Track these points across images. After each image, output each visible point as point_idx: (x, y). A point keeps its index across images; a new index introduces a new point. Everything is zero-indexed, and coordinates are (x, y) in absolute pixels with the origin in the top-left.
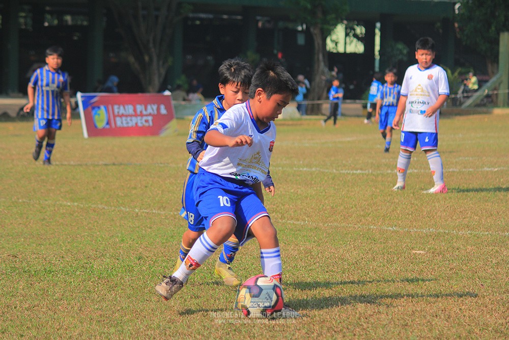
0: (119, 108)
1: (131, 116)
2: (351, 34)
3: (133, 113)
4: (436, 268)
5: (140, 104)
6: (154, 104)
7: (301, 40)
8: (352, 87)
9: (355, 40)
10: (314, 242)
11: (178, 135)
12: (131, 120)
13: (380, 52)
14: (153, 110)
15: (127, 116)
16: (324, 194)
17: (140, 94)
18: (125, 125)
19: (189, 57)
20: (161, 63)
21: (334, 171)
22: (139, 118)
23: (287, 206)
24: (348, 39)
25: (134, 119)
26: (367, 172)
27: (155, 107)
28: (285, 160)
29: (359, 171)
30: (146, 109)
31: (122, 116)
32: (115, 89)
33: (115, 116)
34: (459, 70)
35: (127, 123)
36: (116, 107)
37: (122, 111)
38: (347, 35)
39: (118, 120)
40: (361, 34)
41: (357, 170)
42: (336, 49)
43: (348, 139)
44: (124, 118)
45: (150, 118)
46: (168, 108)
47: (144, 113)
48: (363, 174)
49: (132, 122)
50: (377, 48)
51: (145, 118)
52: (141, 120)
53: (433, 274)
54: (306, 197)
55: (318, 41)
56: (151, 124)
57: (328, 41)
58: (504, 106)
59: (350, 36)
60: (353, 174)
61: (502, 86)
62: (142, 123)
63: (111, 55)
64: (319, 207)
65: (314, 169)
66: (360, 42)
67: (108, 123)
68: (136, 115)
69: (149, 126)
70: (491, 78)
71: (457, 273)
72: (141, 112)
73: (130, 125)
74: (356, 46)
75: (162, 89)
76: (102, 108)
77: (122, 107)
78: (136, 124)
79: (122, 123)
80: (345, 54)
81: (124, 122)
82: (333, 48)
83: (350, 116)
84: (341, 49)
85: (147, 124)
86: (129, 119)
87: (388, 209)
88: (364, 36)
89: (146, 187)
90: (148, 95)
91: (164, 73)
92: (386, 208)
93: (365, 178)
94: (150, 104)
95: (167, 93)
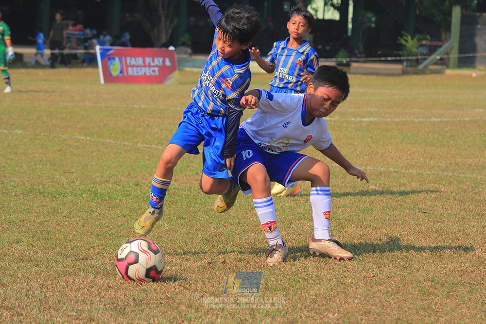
0: (131, 60)
1: (141, 66)
2: (329, 3)
3: (142, 64)
4: (384, 200)
5: (149, 56)
6: (160, 57)
8: (328, 48)
9: (332, 9)
11: (180, 83)
12: (141, 70)
13: (353, 19)
14: (159, 61)
15: (137, 66)
17: (149, 49)
18: (136, 74)
19: (192, 19)
20: (168, 23)
22: (147, 68)
24: (326, 8)
25: (143, 69)
26: (334, 119)
27: (161, 60)
30: (153, 61)
31: (133, 66)
32: (129, 43)
33: (127, 66)
34: (418, 36)
35: (138, 72)
36: (128, 59)
37: (133, 62)
38: (326, 4)
39: (130, 69)
40: (337, 4)
44: (135, 68)
45: (157, 69)
46: (172, 61)
47: (152, 64)
48: (331, 121)
49: (142, 72)
50: (350, 16)
51: (152, 69)
52: (149, 70)
53: (381, 204)
56: (157, 73)
58: (454, 68)
59: (328, 6)
61: (453, 51)
62: (149, 73)
63: (127, 15)
66: (336, 11)
67: (121, 72)
68: (145, 66)
69: (156, 76)
70: (444, 44)
71: (401, 205)
72: (149, 63)
73: (140, 74)
74: (333, 14)
75: (167, 46)
76: (117, 59)
77: (133, 59)
78: (145, 73)
79: (133, 72)
80: (323, 20)
81: (135, 71)
84: (320, 16)
85: (153, 74)
86: (139, 69)
87: (349, 150)
88: (340, 5)
89: (148, 126)
90: (155, 49)
91: (170, 31)
92: (347, 150)
93: (333, 124)
94: (157, 57)
95: (172, 48)
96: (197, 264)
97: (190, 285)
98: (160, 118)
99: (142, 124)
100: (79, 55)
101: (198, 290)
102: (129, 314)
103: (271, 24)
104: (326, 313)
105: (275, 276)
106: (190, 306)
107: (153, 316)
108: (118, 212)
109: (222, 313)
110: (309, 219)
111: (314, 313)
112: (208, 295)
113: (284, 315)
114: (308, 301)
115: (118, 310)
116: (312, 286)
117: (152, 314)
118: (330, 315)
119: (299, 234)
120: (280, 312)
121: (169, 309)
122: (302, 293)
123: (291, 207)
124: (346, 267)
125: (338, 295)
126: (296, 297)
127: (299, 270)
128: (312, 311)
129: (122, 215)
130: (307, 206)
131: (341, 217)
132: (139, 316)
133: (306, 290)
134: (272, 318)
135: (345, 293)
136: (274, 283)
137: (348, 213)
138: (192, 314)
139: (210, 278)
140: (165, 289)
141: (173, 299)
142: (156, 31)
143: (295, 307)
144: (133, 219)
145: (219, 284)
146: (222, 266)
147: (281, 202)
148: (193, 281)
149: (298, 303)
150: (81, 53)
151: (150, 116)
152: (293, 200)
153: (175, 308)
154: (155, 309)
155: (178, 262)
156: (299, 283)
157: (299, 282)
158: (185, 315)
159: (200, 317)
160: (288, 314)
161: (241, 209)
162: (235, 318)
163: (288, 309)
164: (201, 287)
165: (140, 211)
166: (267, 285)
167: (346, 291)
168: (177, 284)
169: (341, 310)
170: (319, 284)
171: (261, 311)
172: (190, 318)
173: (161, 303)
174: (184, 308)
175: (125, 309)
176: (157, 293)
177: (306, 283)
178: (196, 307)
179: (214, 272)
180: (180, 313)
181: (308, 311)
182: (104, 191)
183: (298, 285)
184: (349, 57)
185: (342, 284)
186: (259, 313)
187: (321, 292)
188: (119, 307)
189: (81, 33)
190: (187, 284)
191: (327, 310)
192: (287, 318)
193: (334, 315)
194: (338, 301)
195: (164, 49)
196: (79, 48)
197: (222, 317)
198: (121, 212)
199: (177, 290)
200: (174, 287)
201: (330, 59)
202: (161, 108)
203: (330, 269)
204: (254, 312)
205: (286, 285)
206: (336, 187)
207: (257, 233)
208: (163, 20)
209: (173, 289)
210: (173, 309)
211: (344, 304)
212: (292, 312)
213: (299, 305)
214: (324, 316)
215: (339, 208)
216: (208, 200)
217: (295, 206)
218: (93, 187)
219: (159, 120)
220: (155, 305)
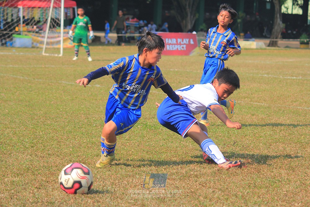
0: (168, 40)
1: (175, 44)
2: (296, 4)
3: (176, 43)
5: (180, 38)
6: (187, 39)
7: (268, 6)
8: (295, 32)
9: (297, 7)
10: (267, 114)
11: (200, 55)
12: (175, 47)
14: (186, 41)
15: (172, 44)
16: (274, 89)
17: (180, 33)
18: (171, 49)
19: (208, 14)
20: (192, 17)
21: (281, 77)
22: (179, 46)
23: (253, 95)
24: (294, 7)
26: (299, 78)
27: (187, 40)
28: (255, 71)
29: (295, 78)
30: (183, 41)
31: (170, 44)
32: (167, 30)
35: (173, 48)
37: (170, 42)
38: (293, 4)
39: (168, 46)
40: (301, 4)
41: (293, 76)
42: (287, 12)
43: (291, 60)
44: (171, 46)
45: (185, 46)
46: (194, 41)
47: (182, 43)
48: (296, 79)
49: (175, 48)
50: (309, 12)
51: (182, 46)
52: (180, 47)
54: (265, 91)
55: (277, 7)
56: (185, 49)
57: (283, 7)
59: (295, 5)
60: (291, 79)
62: (180, 48)
63: (166, 12)
64: (271, 96)
65: (270, 76)
66: (300, 8)
68: (177, 44)
69: (184, 50)
72: (180, 42)
73: (174, 49)
74: (298, 10)
75: (191, 31)
77: (170, 40)
78: (177, 49)
79: (170, 48)
80: (292, 15)
81: (171, 48)
82: (286, 11)
83: (293, 48)
84: (290, 12)
85: (183, 49)
86: (173, 46)
87: (308, 98)
88: (302, 5)
89: (179, 82)
90: (184, 33)
91: (193, 22)
92: (307, 98)
93: (298, 81)
94: (185, 38)
95: (194, 33)
96: (211, 171)
97: (206, 184)
98: (187, 77)
99: (176, 81)
100: (135, 37)
101: (211, 187)
102: (167, 202)
103: (258, 17)
104: (293, 203)
105: (261, 179)
106: (206, 198)
107: (182, 204)
108: (160, 137)
109: (226, 202)
110: (282, 142)
111: (286, 203)
112: (217, 190)
113: (266, 204)
114: (282, 195)
115: (160, 199)
116: (284, 185)
117: (182, 202)
118: (296, 204)
119: (276, 152)
120: (264, 202)
121: (193, 199)
122: (277, 190)
123: (270, 135)
124: (306, 173)
125: (301, 191)
126: (274, 192)
127: (276, 175)
128: (284, 201)
129: (163, 139)
130: (281, 134)
131: (303, 141)
132: (173, 203)
133: (280, 188)
134: (259, 206)
135: (306, 190)
136: (260, 183)
137: (307, 139)
138: (207, 202)
139: (218, 180)
140: (190, 186)
141: (195, 193)
142: (184, 22)
143: (273, 199)
144: (170, 142)
145: (225, 183)
146: (226, 172)
147: (264, 131)
148: (208, 181)
149: (275, 196)
150: (137, 36)
151: (180, 76)
152: (272, 130)
153: (196, 199)
154: (184, 199)
155: (198, 169)
156: (276, 184)
157: (276, 182)
158: (203, 203)
159: (212, 205)
160: (268, 203)
161: (238, 136)
162: (235, 206)
163: (268, 200)
164: (213, 185)
165: (174, 136)
166: (255, 184)
167: (306, 189)
168: (197, 183)
169: (303, 201)
170: (289, 184)
171: (251, 201)
172: (206, 205)
173: (188, 196)
174: (202, 199)
175: (164, 199)
176: (185, 189)
177: (280, 184)
178: (210, 198)
179: (221, 176)
180: (200, 202)
181: (282, 202)
182: (151, 124)
183: (275, 185)
184: (308, 38)
185: (304, 184)
186: (250, 202)
187: (290, 189)
188: (161, 198)
189: (137, 23)
190: (204, 183)
191: (294, 201)
192: (268, 206)
193: (298, 204)
194: (301, 195)
195: (189, 33)
196: (136, 32)
197: (226, 205)
198: (162, 137)
199: (198, 187)
200: (196, 185)
201: (296, 40)
202: (188, 71)
203: (296, 175)
204: (247, 201)
205: (268, 185)
206: (300, 122)
207: (249, 151)
208: (189, 14)
209: (195, 187)
210: (195, 199)
211: (305, 197)
212: (271, 202)
213: (276, 197)
214: (292, 205)
215: (302, 135)
216: (218, 130)
217: (273, 134)
218: (144, 121)
219: (186, 79)
220: (184, 197)
